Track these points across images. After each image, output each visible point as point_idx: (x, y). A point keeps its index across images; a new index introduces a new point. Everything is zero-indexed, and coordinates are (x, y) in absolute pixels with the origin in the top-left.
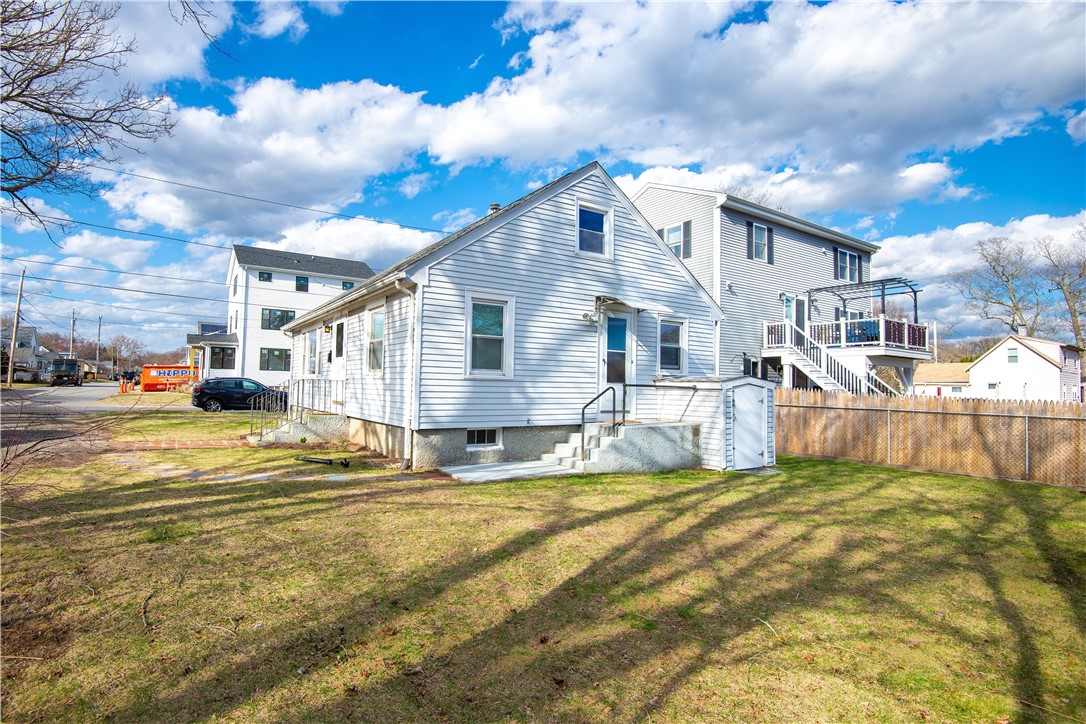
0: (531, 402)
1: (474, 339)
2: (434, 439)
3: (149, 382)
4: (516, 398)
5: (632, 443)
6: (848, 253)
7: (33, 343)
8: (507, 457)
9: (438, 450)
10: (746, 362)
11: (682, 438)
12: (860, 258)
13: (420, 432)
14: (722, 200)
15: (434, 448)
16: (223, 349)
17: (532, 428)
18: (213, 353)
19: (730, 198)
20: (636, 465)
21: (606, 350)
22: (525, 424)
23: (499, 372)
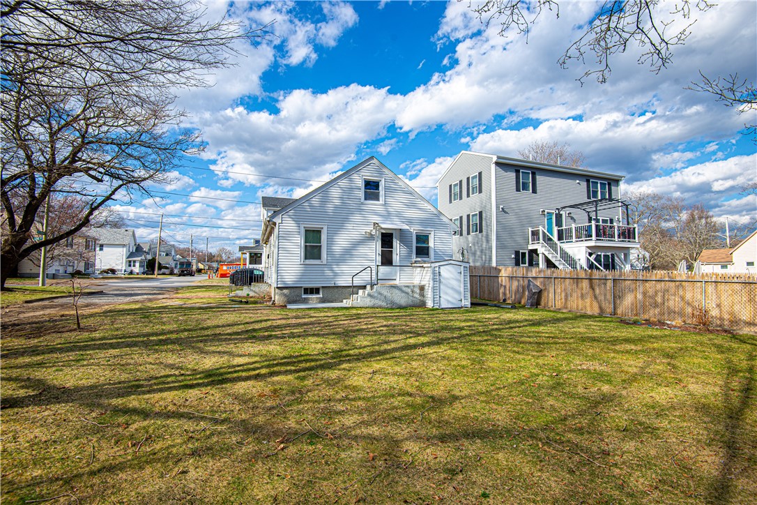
0: (336, 275)
1: (306, 246)
2: (285, 291)
3: (223, 273)
4: (328, 273)
5: (380, 294)
6: (599, 182)
7: (173, 253)
8: (323, 301)
9: (287, 296)
10: (517, 253)
11: (413, 292)
12: (609, 184)
13: (277, 288)
14: (495, 159)
15: (285, 295)
16: (256, 254)
17: (338, 287)
18: (251, 257)
19: (499, 158)
20: (384, 304)
21: (381, 249)
22: (333, 285)
23: (319, 261)
